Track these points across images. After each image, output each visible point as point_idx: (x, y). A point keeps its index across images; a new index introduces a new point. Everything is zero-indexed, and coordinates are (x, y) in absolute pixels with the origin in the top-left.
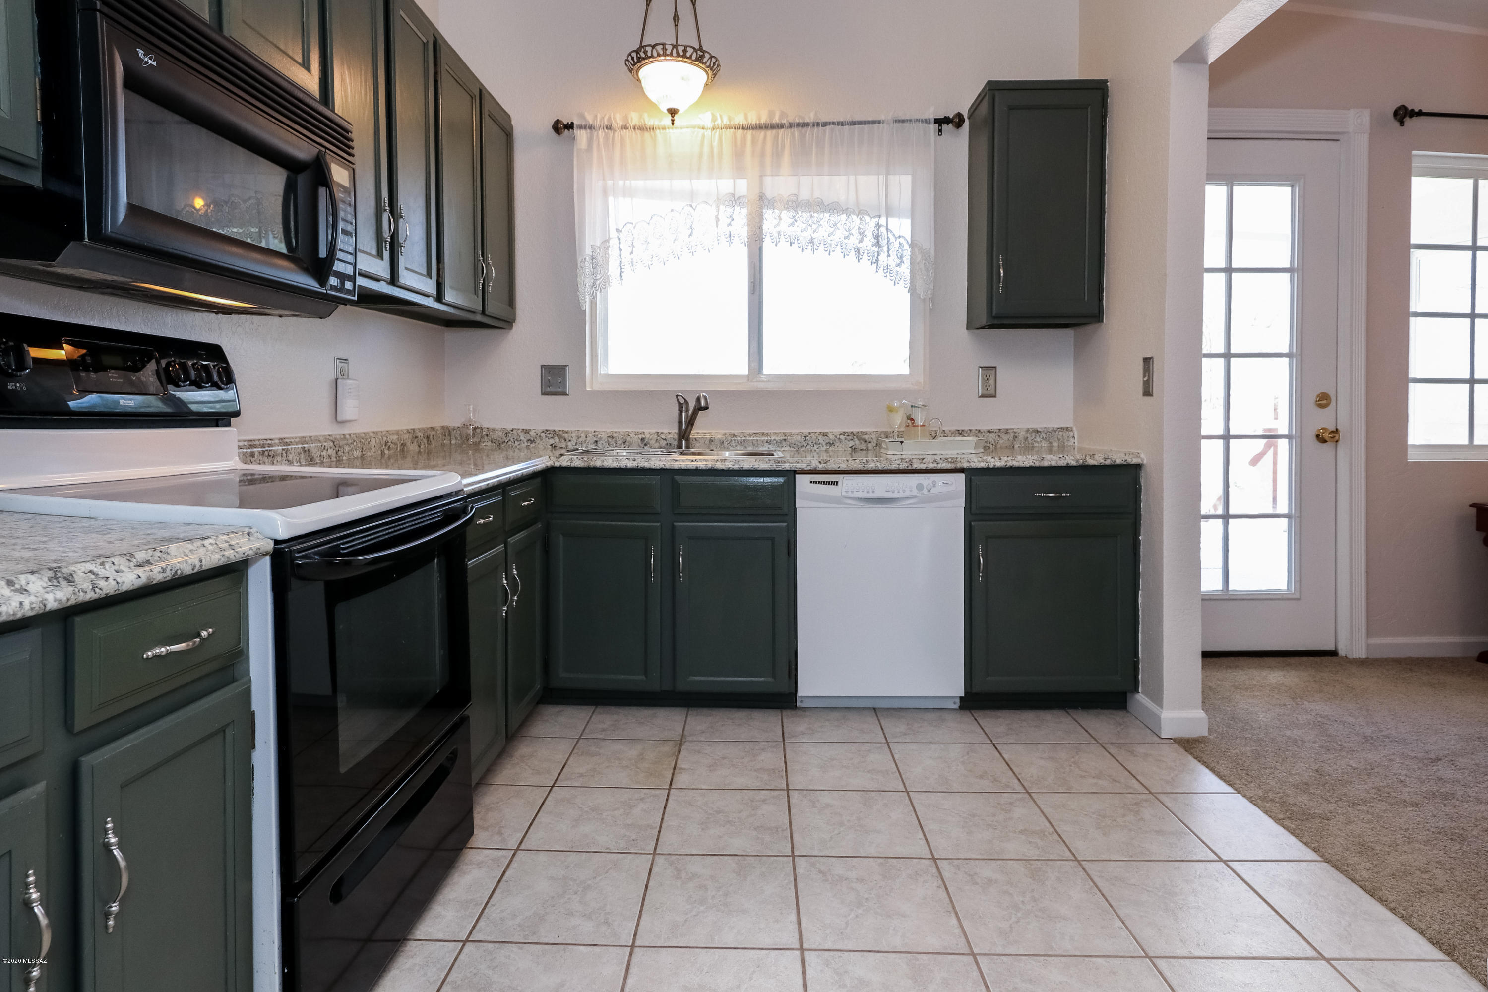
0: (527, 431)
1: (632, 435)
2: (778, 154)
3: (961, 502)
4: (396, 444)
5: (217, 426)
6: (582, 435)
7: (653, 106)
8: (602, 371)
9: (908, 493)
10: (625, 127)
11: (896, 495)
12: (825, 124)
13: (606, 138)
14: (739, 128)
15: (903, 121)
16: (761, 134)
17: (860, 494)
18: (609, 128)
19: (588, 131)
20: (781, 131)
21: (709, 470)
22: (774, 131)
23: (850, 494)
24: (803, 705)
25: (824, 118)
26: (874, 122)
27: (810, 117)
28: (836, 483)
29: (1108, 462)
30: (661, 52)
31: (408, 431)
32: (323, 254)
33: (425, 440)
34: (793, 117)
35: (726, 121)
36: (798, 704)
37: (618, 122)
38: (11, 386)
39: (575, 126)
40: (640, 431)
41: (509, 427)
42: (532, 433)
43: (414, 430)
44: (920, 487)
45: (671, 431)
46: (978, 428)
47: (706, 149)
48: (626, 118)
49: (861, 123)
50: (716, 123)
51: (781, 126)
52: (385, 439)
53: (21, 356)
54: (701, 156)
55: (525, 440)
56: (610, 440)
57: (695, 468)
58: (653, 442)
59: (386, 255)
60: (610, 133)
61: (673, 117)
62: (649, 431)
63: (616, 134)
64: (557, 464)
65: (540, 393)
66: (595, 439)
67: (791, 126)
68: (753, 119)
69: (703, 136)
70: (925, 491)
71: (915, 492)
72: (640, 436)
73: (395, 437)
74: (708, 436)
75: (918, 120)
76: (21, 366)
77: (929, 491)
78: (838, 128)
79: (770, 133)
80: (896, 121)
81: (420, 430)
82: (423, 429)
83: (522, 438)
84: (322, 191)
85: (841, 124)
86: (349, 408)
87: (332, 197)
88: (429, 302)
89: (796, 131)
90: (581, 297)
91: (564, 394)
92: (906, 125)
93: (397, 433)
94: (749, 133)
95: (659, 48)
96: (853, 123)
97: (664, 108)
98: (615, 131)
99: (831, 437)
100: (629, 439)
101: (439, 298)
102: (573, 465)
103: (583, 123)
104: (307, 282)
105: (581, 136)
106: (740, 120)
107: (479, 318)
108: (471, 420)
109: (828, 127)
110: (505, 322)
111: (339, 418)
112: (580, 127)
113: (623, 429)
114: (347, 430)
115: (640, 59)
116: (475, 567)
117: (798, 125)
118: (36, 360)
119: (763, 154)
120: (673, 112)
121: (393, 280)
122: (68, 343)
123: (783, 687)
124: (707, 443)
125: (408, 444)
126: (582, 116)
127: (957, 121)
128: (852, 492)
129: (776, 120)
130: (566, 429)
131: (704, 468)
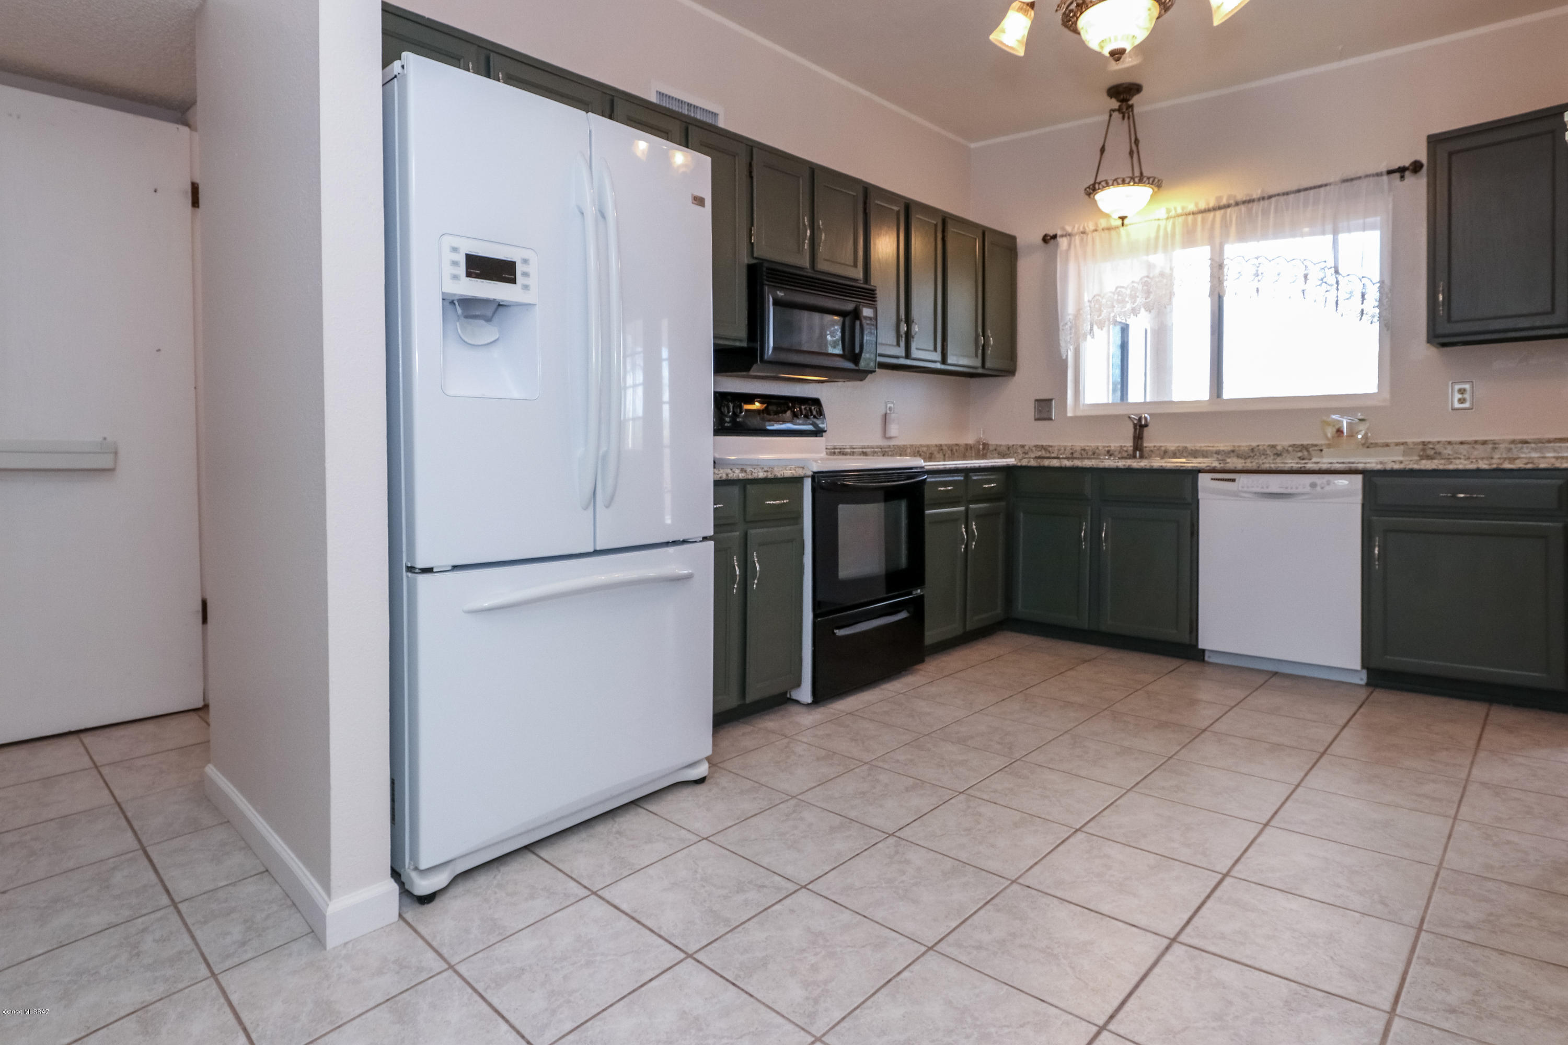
0: (1023, 446)
1: (1100, 448)
2: (1225, 225)
3: (1359, 498)
4: (926, 453)
5: (816, 436)
6: (1062, 448)
7: (1107, 216)
8: (1082, 402)
9: (1300, 490)
10: (1096, 230)
11: (1289, 491)
12: (1270, 197)
13: (1082, 240)
14: (1189, 214)
15: (1352, 180)
16: (1211, 215)
17: (1259, 490)
18: (1083, 233)
19: (1068, 237)
20: (1229, 210)
21: (1127, 469)
22: (1222, 211)
23: (1245, 489)
24: (1211, 660)
25: (1272, 191)
26: (1320, 186)
27: (1256, 194)
28: (1234, 480)
29: (1530, 466)
30: (1105, 185)
31: (936, 446)
32: (857, 351)
33: (949, 452)
34: (1240, 197)
35: (1179, 211)
36: (1206, 658)
37: (1091, 226)
38: (738, 420)
39: (1058, 236)
40: (1107, 445)
41: (1011, 444)
42: (1027, 448)
43: (941, 445)
44: (1313, 485)
45: (1129, 444)
46: (1449, 439)
47: (1162, 233)
48: (1096, 225)
49: (1306, 189)
50: (1171, 214)
51: (1228, 206)
52: (917, 449)
53: (741, 408)
54: (1157, 238)
55: (1021, 452)
56: (1083, 452)
57: (1115, 467)
58: (1116, 453)
59: (902, 344)
60: (1084, 236)
61: (1123, 221)
62: (1114, 445)
63: (1089, 236)
64: (1019, 464)
65: (1033, 419)
66: (1071, 451)
67: (1237, 204)
68: (1203, 206)
69: (1159, 226)
70: (1318, 488)
71: (1308, 489)
72: (1107, 449)
73: (925, 449)
74: (1163, 449)
75: (1367, 176)
76: (741, 412)
77: (1322, 488)
78: (1282, 198)
79: (1219, 214)
80: (1345, 181)
81: (946, 445)
82: (949, 445)
83: (1019, 451)
84: (858, 323)
85: (1287, 194)
86: (893, 430)
87: (861, 326)
88: (939, 366)
89: (1243, 208)
90: (1063, 351)
91: (1051, 419)
92: (1355, 182)
93: (928, 446)
94: (1199, 217)
95: (1103, 183)
96: (1299, 191)
97: (1116, 216)
98: (1088, 234)
99: (1279, 448)
100: (1097, 451)
101: (944, 361)
102: (1029, 464)
103: (1064, 233)
104: (849, 365)
105: (1063, 243)
106: (1191, 207)
107: (980, 371)
108: (981, 438)
109: (1273, 200)
110: (1008, 370)
111: (887, 435)
112: (1062, 236)
113: (1093, 444)
114: (892, 443)
115: (1094, 190)
116: (931, 515)
117: (1244, 202)
118: (747, 411)
119: (1212, 228)
120: (1123, 218)
121: (908, 355)
122: (758, 402)
123: (1186, 639)
124: (1162, 453)
125: (935, 453)
126: (1063, 229)
127: (1416, 167)
128: (1248, 487)
129: (1224, 201)
130: (1051, 444)
131: (1123, 467)
